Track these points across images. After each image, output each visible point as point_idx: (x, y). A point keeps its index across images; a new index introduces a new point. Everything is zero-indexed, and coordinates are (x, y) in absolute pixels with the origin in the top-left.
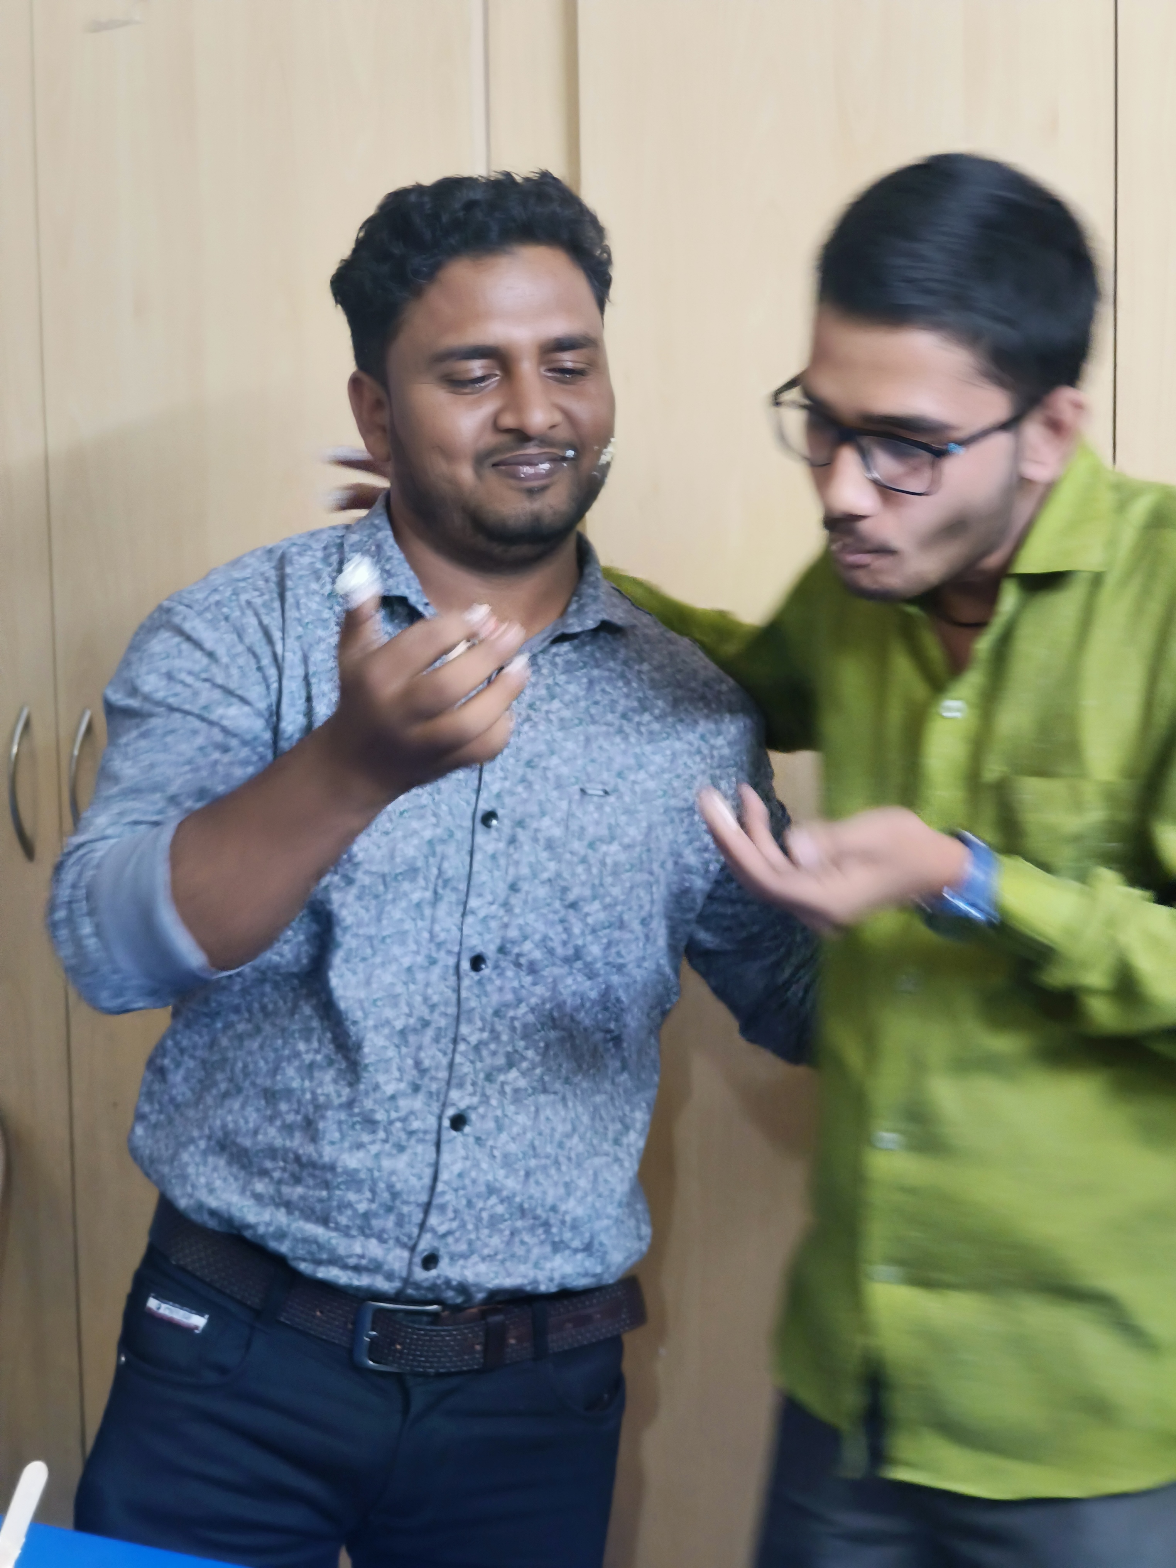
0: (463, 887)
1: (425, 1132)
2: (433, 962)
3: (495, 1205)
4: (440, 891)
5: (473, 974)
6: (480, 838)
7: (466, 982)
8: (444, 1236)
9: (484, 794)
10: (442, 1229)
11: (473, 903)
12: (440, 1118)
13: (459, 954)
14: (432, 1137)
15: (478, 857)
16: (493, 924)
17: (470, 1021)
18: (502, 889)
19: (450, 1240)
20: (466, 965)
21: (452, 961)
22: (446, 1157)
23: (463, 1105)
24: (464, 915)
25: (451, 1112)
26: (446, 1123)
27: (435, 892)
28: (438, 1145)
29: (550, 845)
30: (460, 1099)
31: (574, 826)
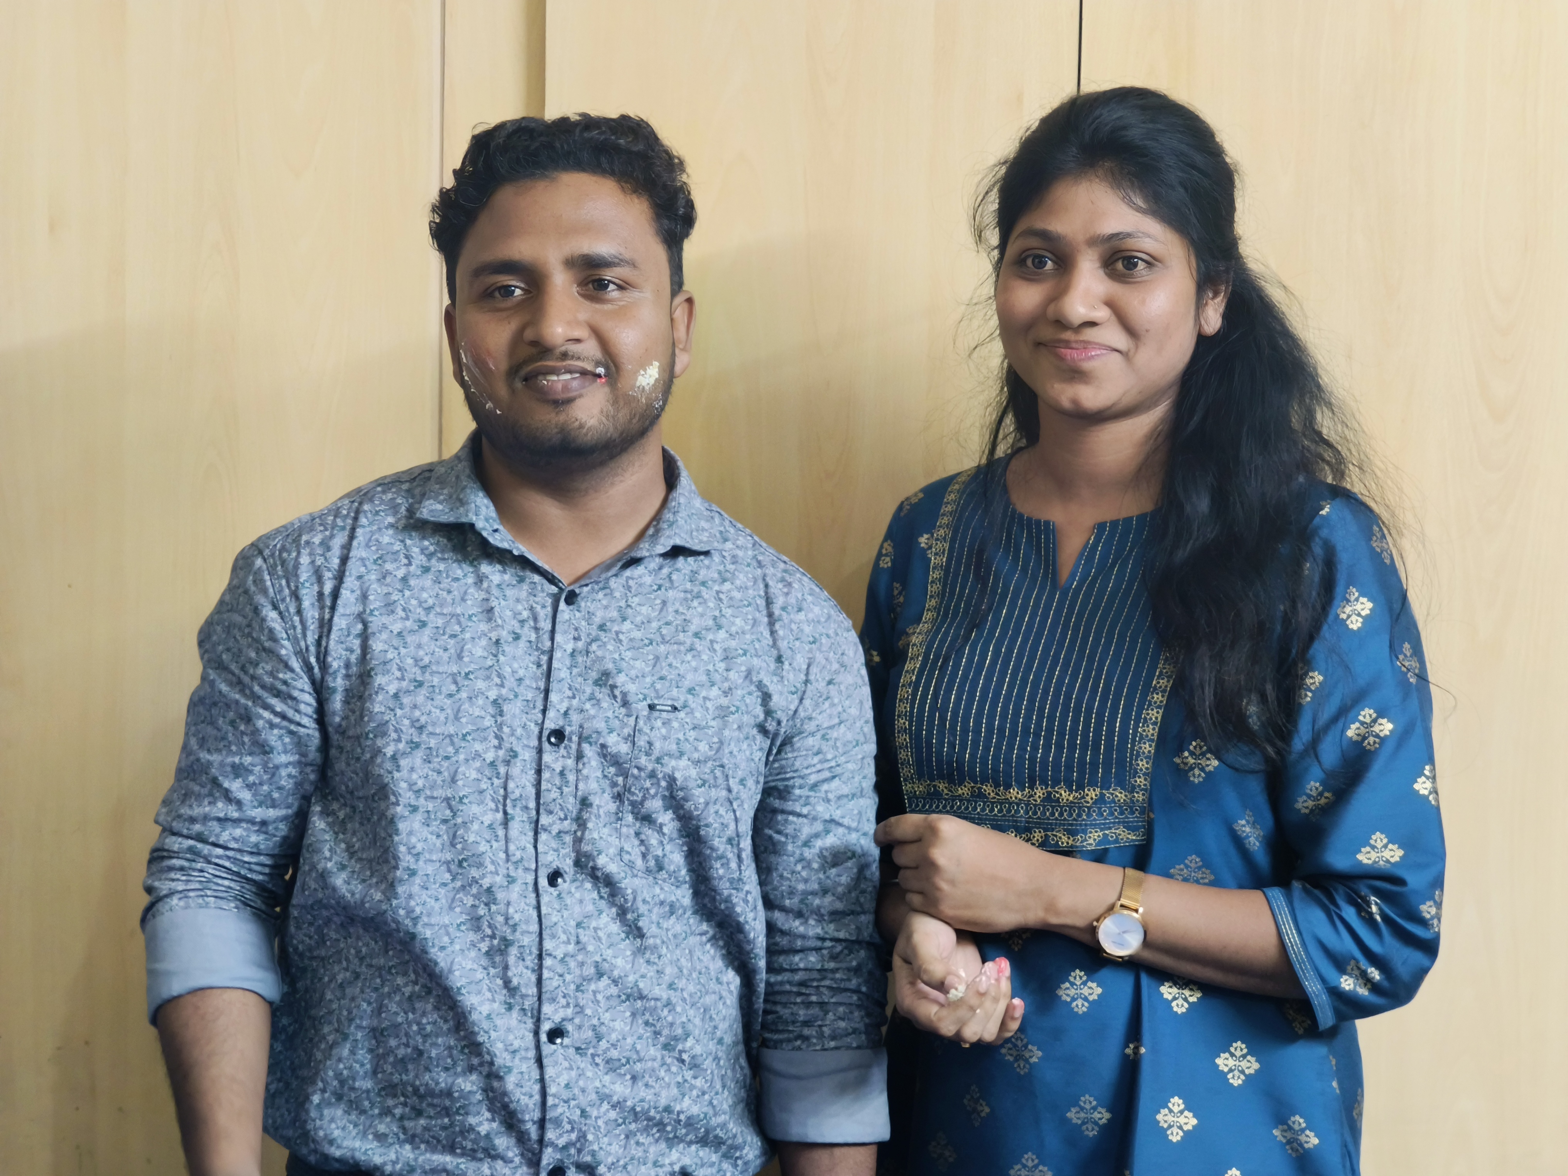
0: (532, 805)
1: (527, 1049)
2: (511, 880)
3: (608, 1110)
4: (510, 810)
5: (552, 889)
6: (547, 758)
7: (545, 899)
8: (565, 1148)
9: (551, 714)
10: (561, 1142)
11: (544, 820)
12: (536, 1033)
13: (536, 871)
14: (532, 1054)
15: (546, 775)
16: (568, 839)
17: (553, 936)
18: (572, 804)
19: (573, 1151)
20: (543, 882)
21: (530, 878)
22: (550, 1072)
23: (557, 1018)
24: (536, 833)
25: (546, 1027)
26: (544, 1038)
27: (505, 813)
28: (539, 1061)
29: (615, 761)
30: (553, 1014)
31: (641, 742)
